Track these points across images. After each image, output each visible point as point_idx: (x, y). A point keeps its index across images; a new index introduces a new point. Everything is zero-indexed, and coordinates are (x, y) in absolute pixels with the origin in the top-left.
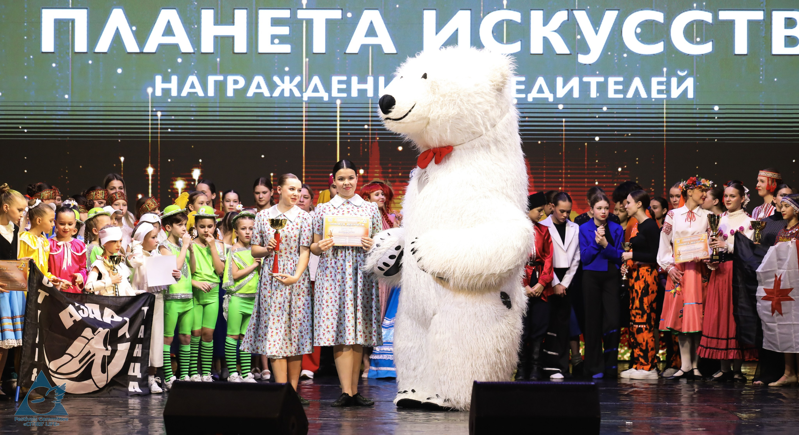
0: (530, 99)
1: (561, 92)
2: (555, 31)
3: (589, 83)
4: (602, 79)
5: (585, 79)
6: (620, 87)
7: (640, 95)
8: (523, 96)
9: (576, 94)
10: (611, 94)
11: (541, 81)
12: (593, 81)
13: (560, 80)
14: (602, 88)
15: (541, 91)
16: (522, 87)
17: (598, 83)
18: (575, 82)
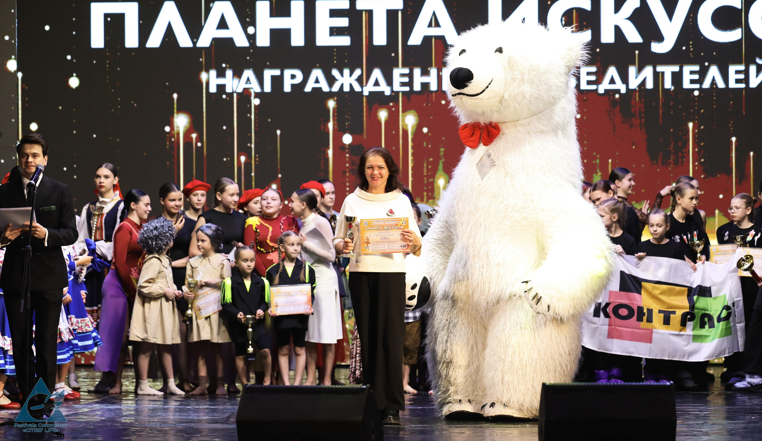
0: (601, 91)
1: (634, 84)
2: (628, 19)
3: (663, 73)
4: (676, 69)
5: (659, 69)
6: (696, 77)
7: (716, 85)
8: (593, 87)
9: (650, 85)
10: (686, 85)
11: (612, 72)
12: (668, 70)
13: (632, 70)
14: (677, 78)
15: (612, 81)
16: (593, 78)
17: (674, 74)
18: (648, 72)
